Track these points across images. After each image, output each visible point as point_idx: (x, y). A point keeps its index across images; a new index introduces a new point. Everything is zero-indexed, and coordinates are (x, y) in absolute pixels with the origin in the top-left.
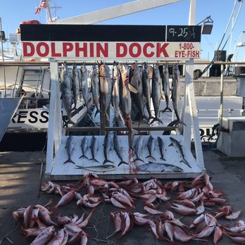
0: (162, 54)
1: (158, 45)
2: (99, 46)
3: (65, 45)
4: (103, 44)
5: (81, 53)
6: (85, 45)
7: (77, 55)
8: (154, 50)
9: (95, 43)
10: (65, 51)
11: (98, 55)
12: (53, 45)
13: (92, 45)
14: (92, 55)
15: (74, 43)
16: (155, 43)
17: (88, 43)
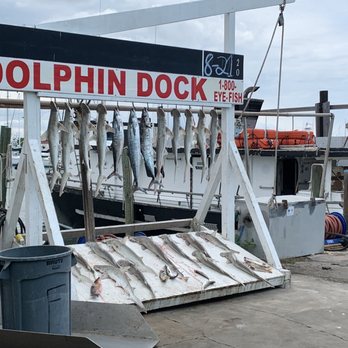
0: (198, 95)
1: (194, 80)
2: (112, 75)
3: (57, 69)
4: (118, 72)
5: (84, 86)
6: (91, 72)
7: (78, 89)
8: (188, 88)
9: (106, 70)
10: (58, 79)
11: (111, 92)
12: (37, 67)
13: (101, 73)
14: (101, 91)
15: (72, 66)
16: (189, 77)
17: (96, 69)
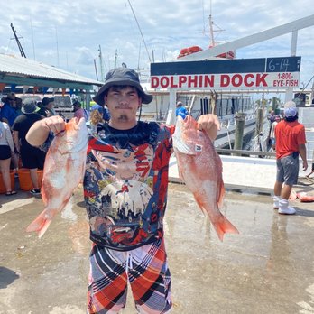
0: (261, 84)
1: (258, 76)
2: (207, 78)
3: (180, 78)
4: (210, 76)
5: (193, 84)
6: (196, 77)
7: (189, 86)
8: (254, 80)
9: (204, 76)
10: (181, 82)
11: (206, 86)
12: (172, 78)
13: (201, 77)
14: (201, 86)
15: (187, 76)
16: (255, 74)
17: (198, 75)
